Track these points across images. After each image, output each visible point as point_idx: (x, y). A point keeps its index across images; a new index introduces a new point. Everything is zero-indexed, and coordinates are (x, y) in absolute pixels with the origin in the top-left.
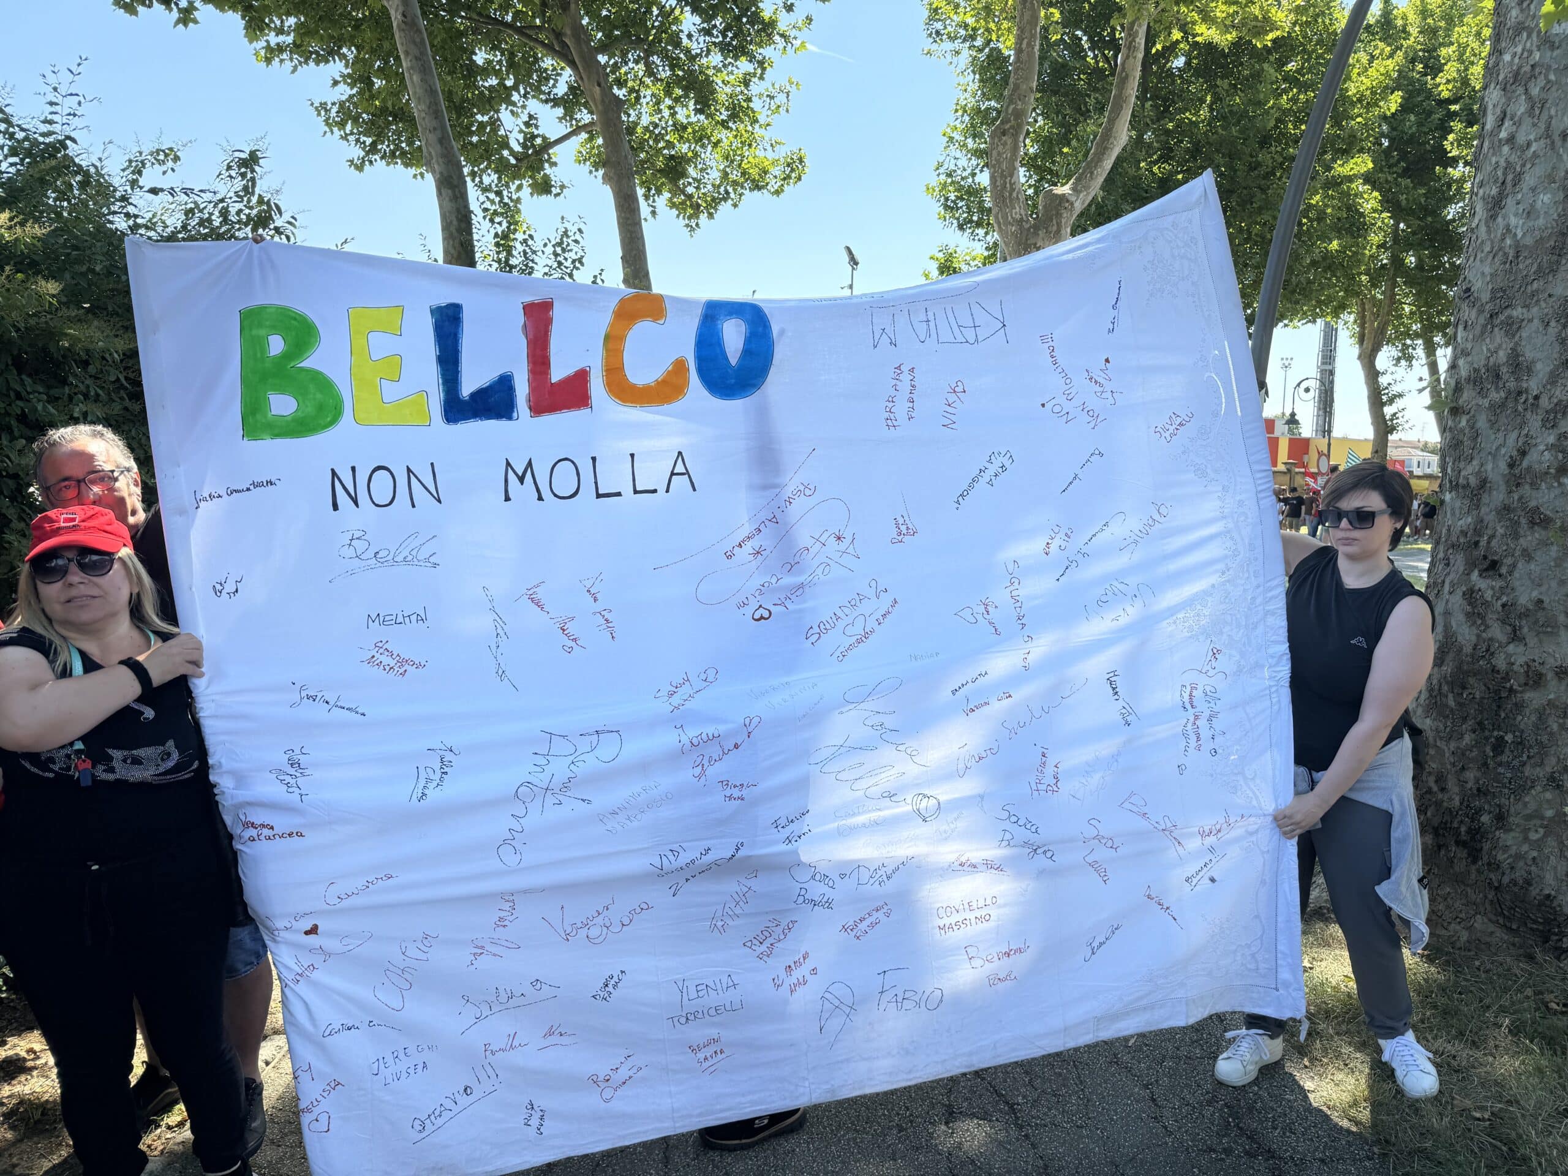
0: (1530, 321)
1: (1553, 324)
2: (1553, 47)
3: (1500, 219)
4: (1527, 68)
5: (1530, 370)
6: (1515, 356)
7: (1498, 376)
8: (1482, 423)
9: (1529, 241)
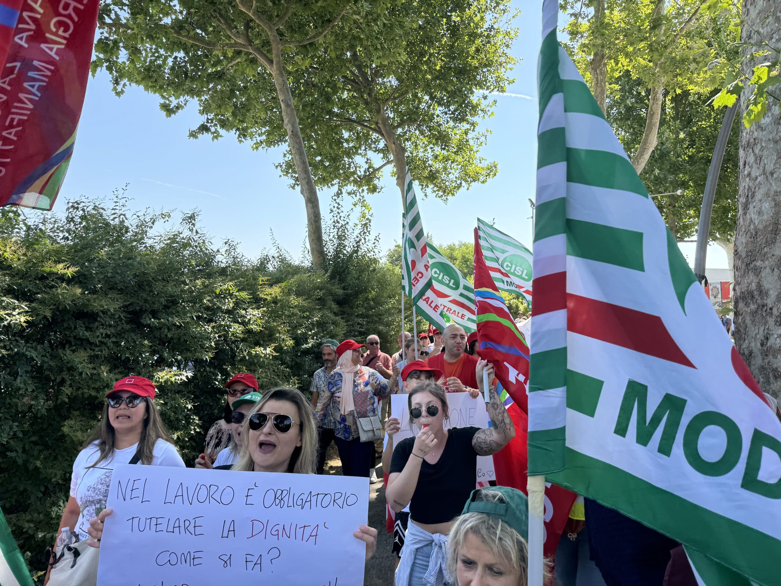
0: (765, 268)
1: (776, 270)
2: (762, 130)
3: (748, 215)
4: (752, 140)
5: (767, 294)
6: (759, 286)
7: (753, 297)
8: (748, 321)
9: (761, 227)
